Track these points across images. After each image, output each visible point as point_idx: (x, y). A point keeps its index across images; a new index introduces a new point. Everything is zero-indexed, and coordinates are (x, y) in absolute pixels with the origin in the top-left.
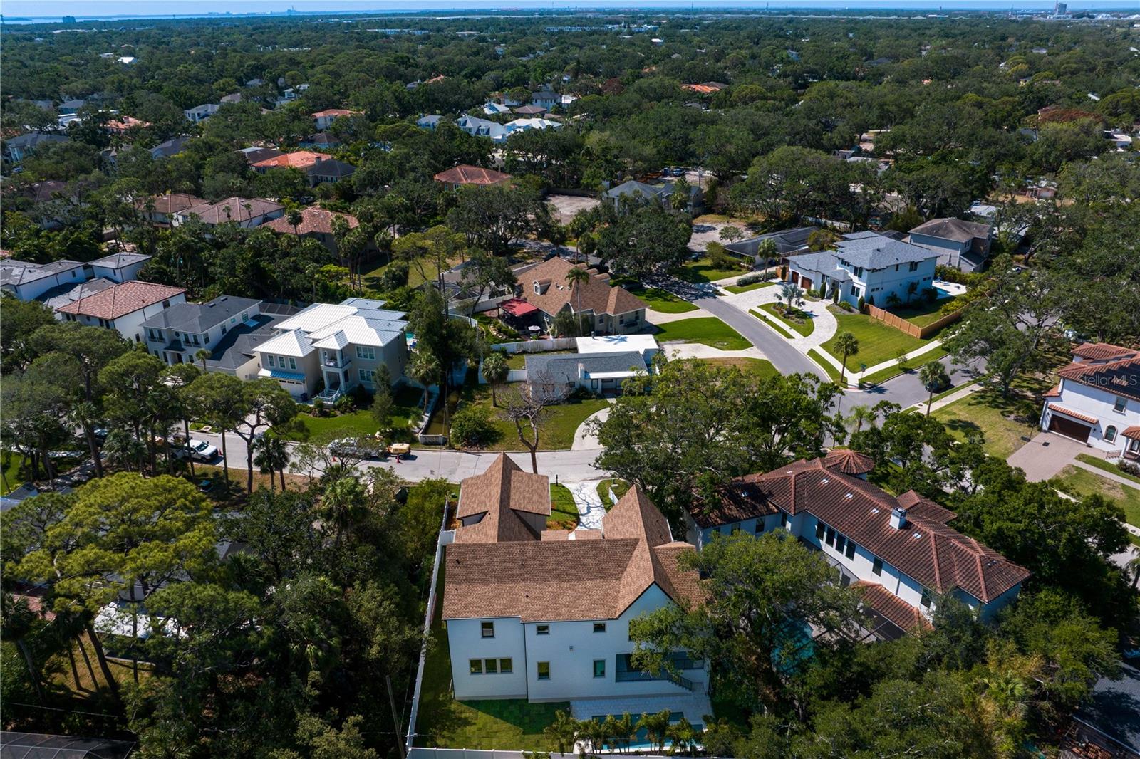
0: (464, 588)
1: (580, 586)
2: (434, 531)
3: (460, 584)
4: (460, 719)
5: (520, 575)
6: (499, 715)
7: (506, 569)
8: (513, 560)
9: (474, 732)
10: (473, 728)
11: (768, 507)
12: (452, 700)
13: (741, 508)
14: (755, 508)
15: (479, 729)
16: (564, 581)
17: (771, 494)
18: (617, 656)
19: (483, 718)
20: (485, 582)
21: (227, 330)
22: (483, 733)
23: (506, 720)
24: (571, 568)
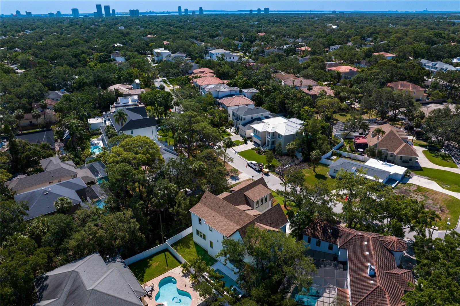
0: (202, 206)
1: (229, 222)
3: (202, 204)
5: (217, 210)
7: (215, 206)
8: (218, 204)
10: (189, 250)
11: (336, 241)
13: (324, 235)
14: (330, 238)
16: (227, 218)
17: (341, 237)
19: (194, 249)
20: (208, 207)
21: (254, 118)
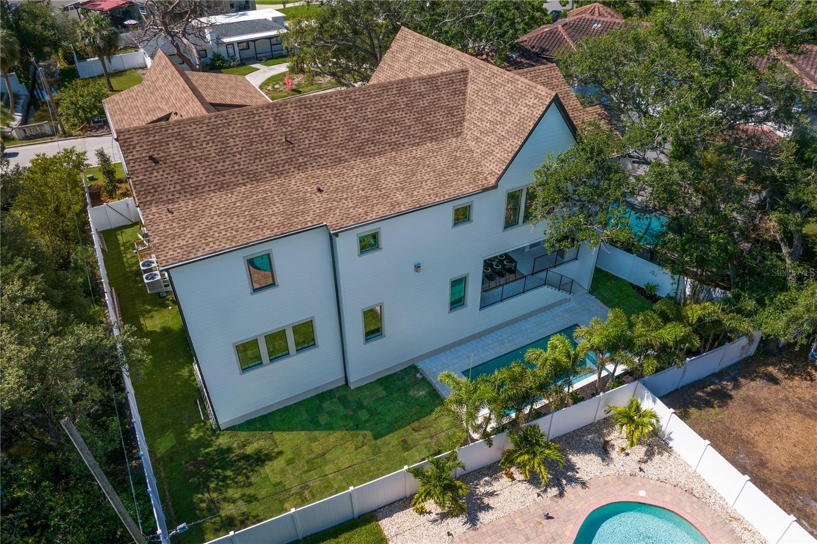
0: (185, 206)
1: (404, 157)
2: (78, 208)
3: (173, 201)
4: (246, 458)
5: (289, 161)
6: (313, 424)
7: (258, 156)
8: (266, 137)
9: (283, 471)
10: (279, 463)
12: (216, 431)
15: (290, 462)
16: (374, 155)
18: (485, 261)
19: (287, 440)
20: (222, 187)
22: (301, 464)
23: (330, 427)
24: (377, 131)
